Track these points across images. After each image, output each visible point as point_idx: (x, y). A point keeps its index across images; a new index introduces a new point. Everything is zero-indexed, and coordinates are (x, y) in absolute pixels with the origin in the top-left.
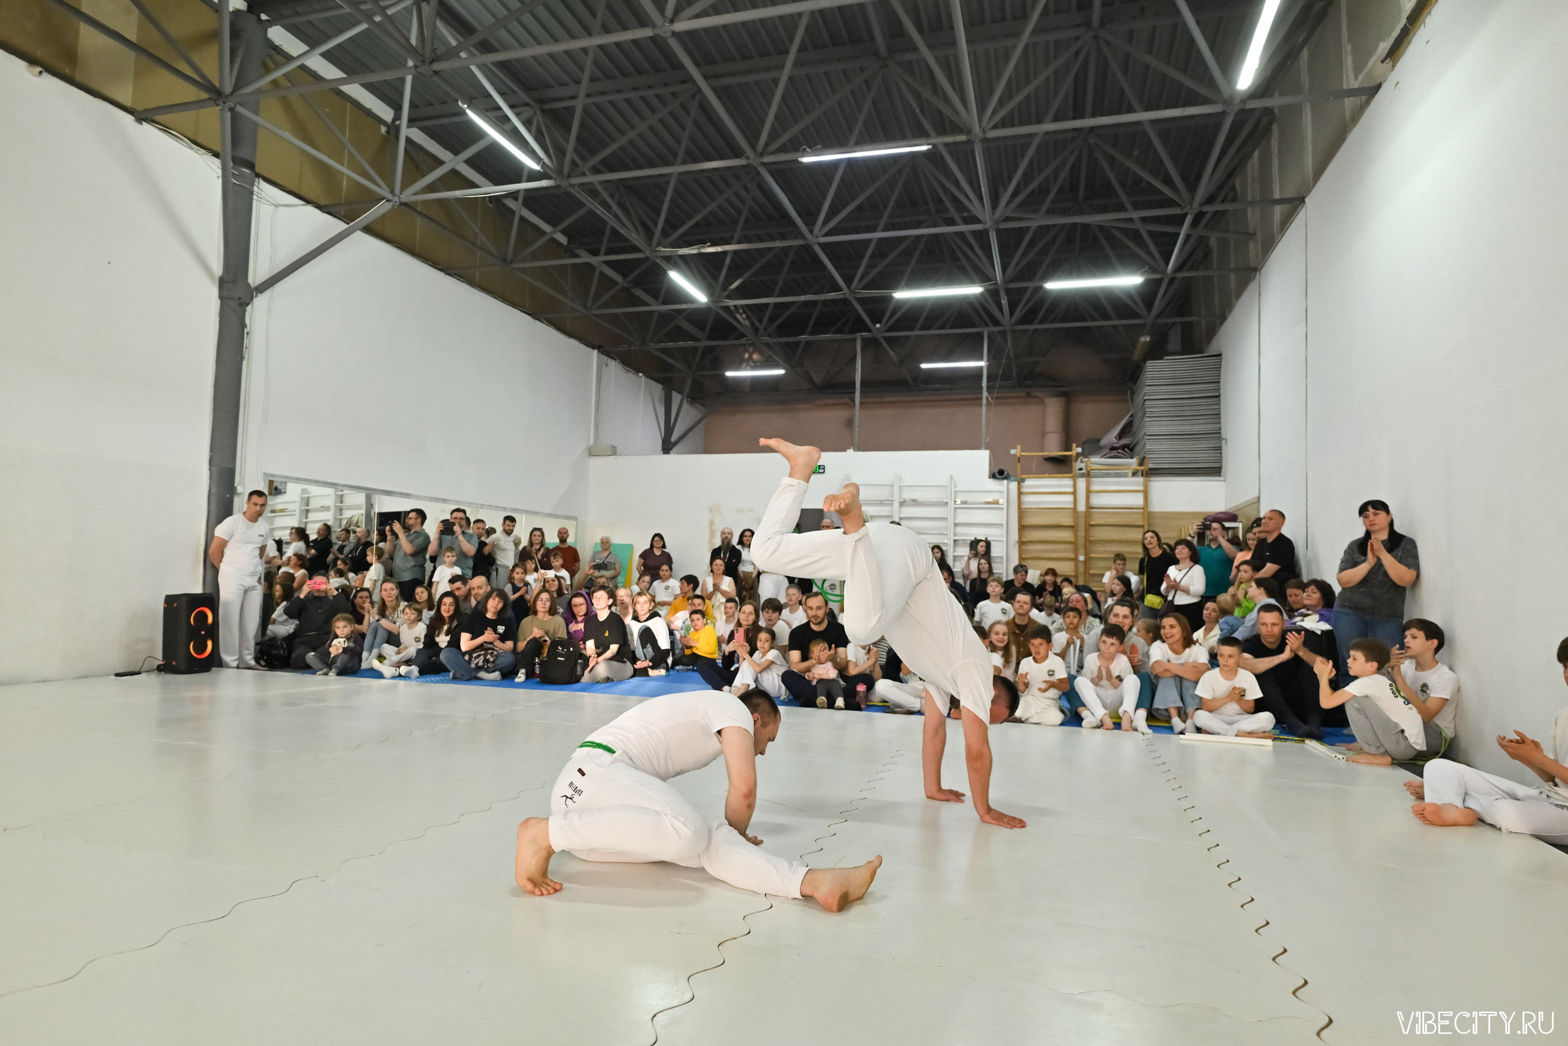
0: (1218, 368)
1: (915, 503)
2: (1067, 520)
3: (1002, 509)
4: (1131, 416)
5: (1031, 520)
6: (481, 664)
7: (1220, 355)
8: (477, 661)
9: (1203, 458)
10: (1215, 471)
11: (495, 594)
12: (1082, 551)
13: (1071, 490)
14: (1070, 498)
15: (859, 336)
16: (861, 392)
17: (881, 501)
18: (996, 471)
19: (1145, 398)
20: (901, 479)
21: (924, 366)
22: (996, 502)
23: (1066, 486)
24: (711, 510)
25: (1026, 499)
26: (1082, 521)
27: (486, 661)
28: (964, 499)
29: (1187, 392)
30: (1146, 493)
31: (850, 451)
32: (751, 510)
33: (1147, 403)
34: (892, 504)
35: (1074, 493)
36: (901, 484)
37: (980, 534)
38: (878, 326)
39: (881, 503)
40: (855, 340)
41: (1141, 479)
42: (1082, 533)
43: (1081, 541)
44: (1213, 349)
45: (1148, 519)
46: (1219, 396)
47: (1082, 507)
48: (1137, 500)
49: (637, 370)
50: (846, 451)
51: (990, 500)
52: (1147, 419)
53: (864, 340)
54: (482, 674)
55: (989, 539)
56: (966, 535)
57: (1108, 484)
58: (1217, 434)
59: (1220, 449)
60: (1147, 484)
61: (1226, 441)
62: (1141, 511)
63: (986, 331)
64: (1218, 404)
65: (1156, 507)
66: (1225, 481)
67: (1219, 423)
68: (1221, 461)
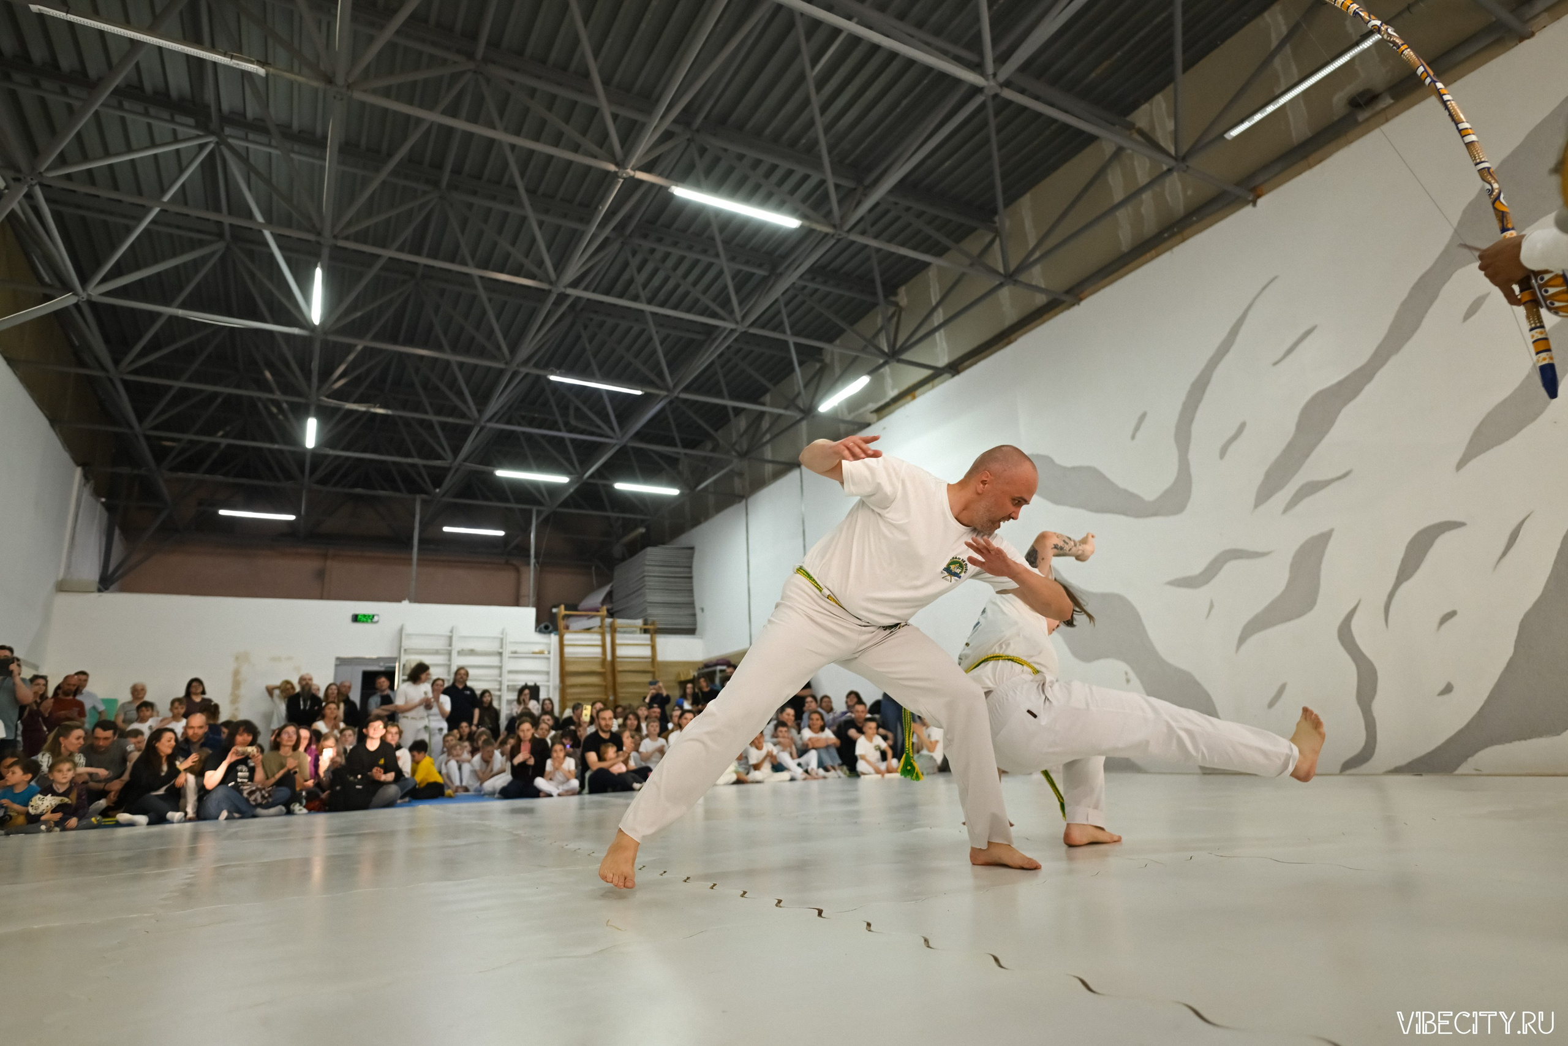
0: (691, 557)
1: (472, 652)
2: (598, 668)
3: (547, 658)
4: (612, 586)
5: (570, 668)
6: (259, 800)
7: (692, 548)
8: (253, 798)
9: (684, 622)
10: (691, 631)
11: (241, 729)
12: (610, 693)
13: (599, 643)
14: (599, 650)
15: (419, 498)
16: (419, 549)
17: (437, 650)
18: (542, 626)
19: (646, 574)
20: (458, 631)
21: (446, 529)
22: (542, 653)
23: (595, 640)
24: (237, 658)
25: (568, 650)
26: (608, 668)
27: (263, 797)
28: (514, 649)
29: (672, 573)
30: (653, 648)
31: (406, 603)
32: (289, 658)
33: (647, 579)
35: (604, 646)
36: (458, 636)
37: (531, 680)
38: (438, 490)
39: (437, 652)
40: (414, 500)
41: (648, 636)
42: (610, 678)
43: (610, 684)
44: (687, 543)
45: (653, 666)
46: (691, 578)
47: (609, 658)
48: (647, 652)
50: (399, 600)
51: (537, 650)
52: (646, 590)
53: (424, 502)
54: (259, 811)
55: (538, 684)
56: (514, 681)
57: (627, 639)
58: (691, 604)
59: (694, 615)
60: (652, 640)
61: (702, 610)
62: (650, 660)
63: (535, 509)
64: (692, 583)
65: (661, 657)
66: (702, 638)
67: (693, 596)
68: (695, 623)
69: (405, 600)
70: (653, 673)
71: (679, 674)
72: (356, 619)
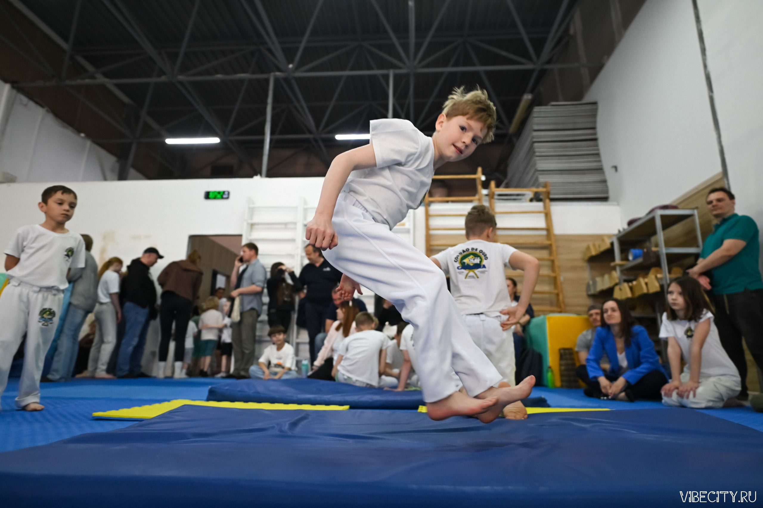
0: (594, 114)
3: (408, 231)
7: (595, 103)
9: (590, 189)
10: (601, 199)
15: (272, 76)
17: (286, 224)
19: (535, 140)
20: (305, 203)
24: (104, 237)
25: (433, 221)
29: (570, 136)
30: (548, 216)
31: (258, 178)
33: (534, 144)
34: (295, 229)
36: (306, 207)
38: (291, 66)
40: (268, 79)
41: (540, 204)
44: (587, 98)
46: (595, 140)
48: (541, 223)
49: (78, 130)
50: (251, 176)
52: (537, 158)
53: (276, 79)
57: (510, 207)
58: (600, 170)
59: (605, 181)
60: (545, 207)
61: (616, 168)
62: (544, 233)
63: (391, 73)
64: (597, 146)
65: (558, 230)
66: (618, 205)
67: (600, 161)
68: (607, 191)
69: (256, 175)
70: (548, 248)
71: (588, 248)
72: (207, 196)
